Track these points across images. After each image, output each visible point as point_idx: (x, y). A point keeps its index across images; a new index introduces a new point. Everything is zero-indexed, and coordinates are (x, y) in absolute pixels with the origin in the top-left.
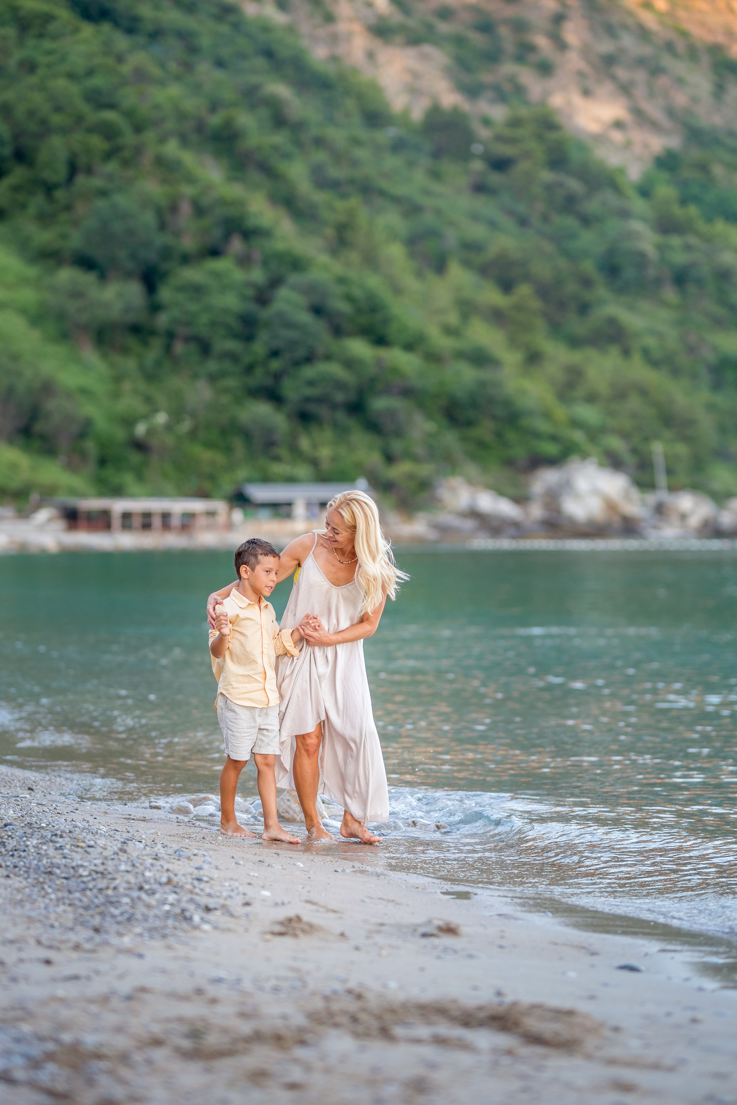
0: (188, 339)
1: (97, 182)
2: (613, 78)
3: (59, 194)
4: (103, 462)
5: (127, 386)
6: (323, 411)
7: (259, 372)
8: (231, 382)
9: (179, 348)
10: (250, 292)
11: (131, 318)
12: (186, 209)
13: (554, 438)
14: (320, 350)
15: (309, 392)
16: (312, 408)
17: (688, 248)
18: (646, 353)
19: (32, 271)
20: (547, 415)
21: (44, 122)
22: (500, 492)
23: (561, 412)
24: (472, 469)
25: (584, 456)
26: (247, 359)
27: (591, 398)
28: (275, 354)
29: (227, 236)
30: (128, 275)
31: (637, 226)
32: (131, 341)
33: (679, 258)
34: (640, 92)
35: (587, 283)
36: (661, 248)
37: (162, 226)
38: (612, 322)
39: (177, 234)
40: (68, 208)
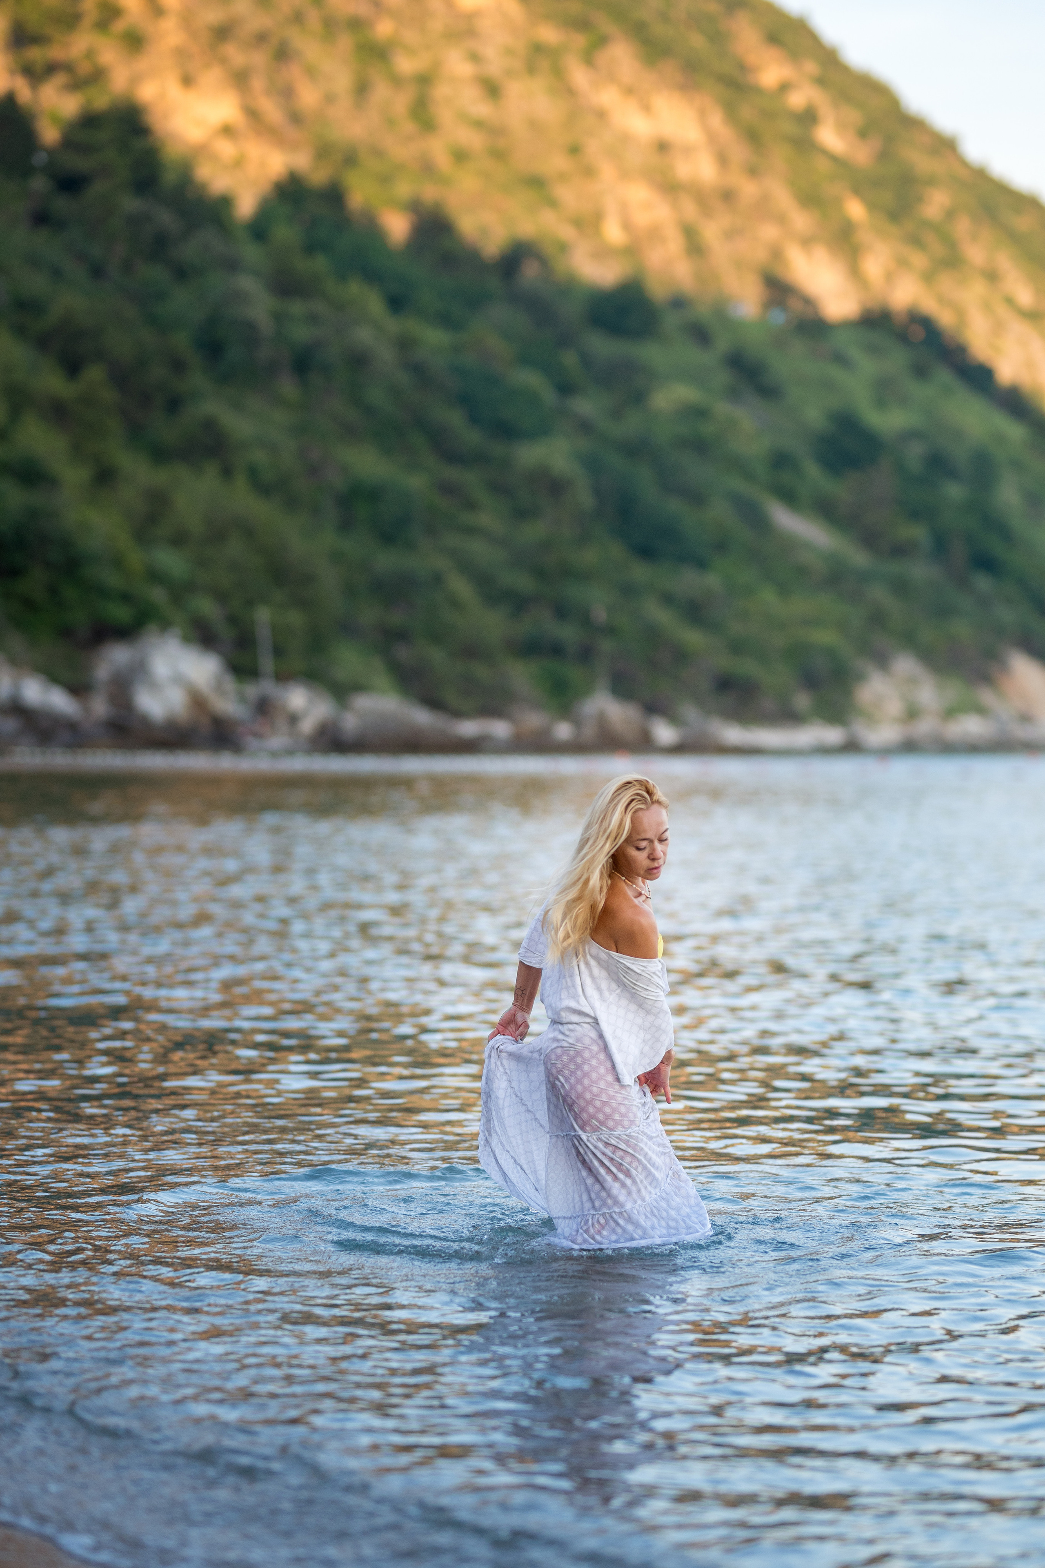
2: (223, 60)
13: (126, 598)
17: (313, 319)
18: (253, 473)
20: (118, 563)
22: (53, 677)
23: (136, 558)
24: (16, 642)
25: (165, 625)
27: (179, 540)
31: (247, 283)
33: (301, 334)
34: (258, 84)
35: (178, 366)
36: (279, 318)
38: (210, 425)
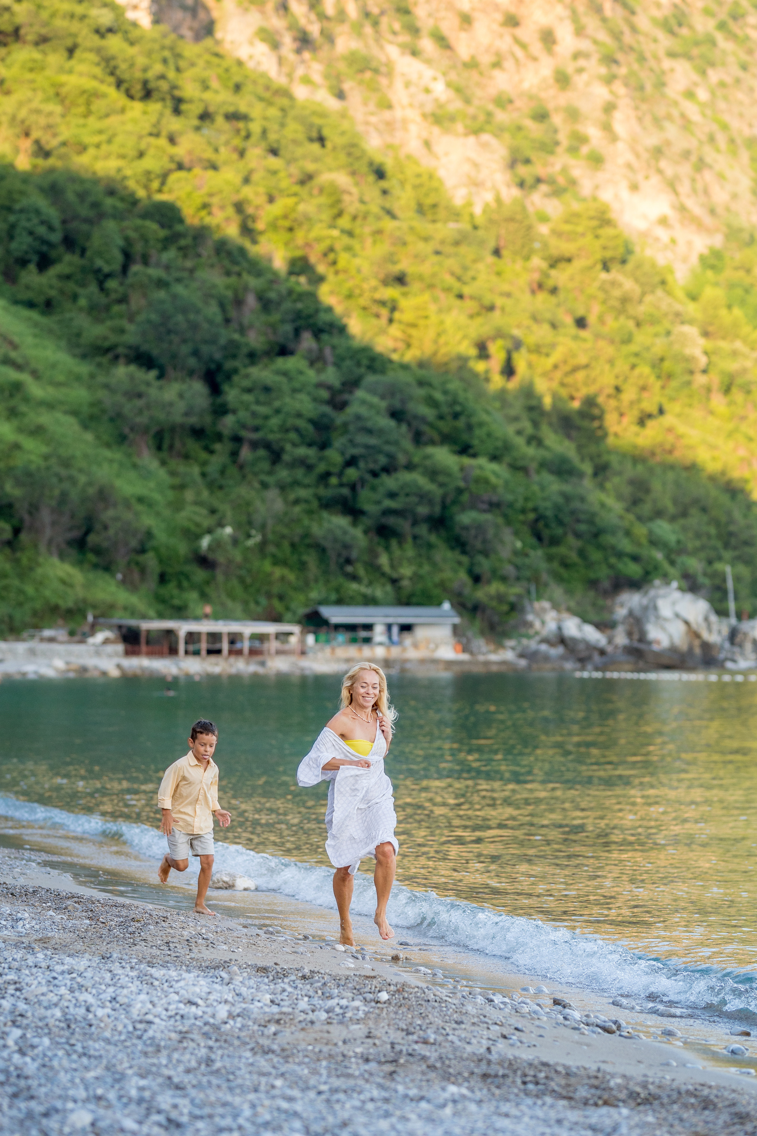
0: (254, 445)
1: (154, 272)
2: (660, 172)
3: (112, 284)
4: (163, 579)
5: (189, 495)
6: (404, 525)
7: (334, 480)
8: (303, 493)
9: (246, 453)
10: (325, 394)
11: (193, 420)
12: (251, 300)
13: (636, 558)
14: (402, 459)
15: (388, 503)
16: (391, 521)
19: (84, 369)
20: (629, 534)
21: (95, 205)
22: (584, 618)
23: (639, 531)
24: (558, 592)
25: (666, 579)
26: (322, 468)
27: (660, 514)
28: (351, 462)
29: (297, 332)
30: (191, 373)
31: (690, 331)
32: (193, 446)
34: (684, 188)
36: (709, 353)
37: (227, 321)
39: (242, 330)
40: (123, 300)
